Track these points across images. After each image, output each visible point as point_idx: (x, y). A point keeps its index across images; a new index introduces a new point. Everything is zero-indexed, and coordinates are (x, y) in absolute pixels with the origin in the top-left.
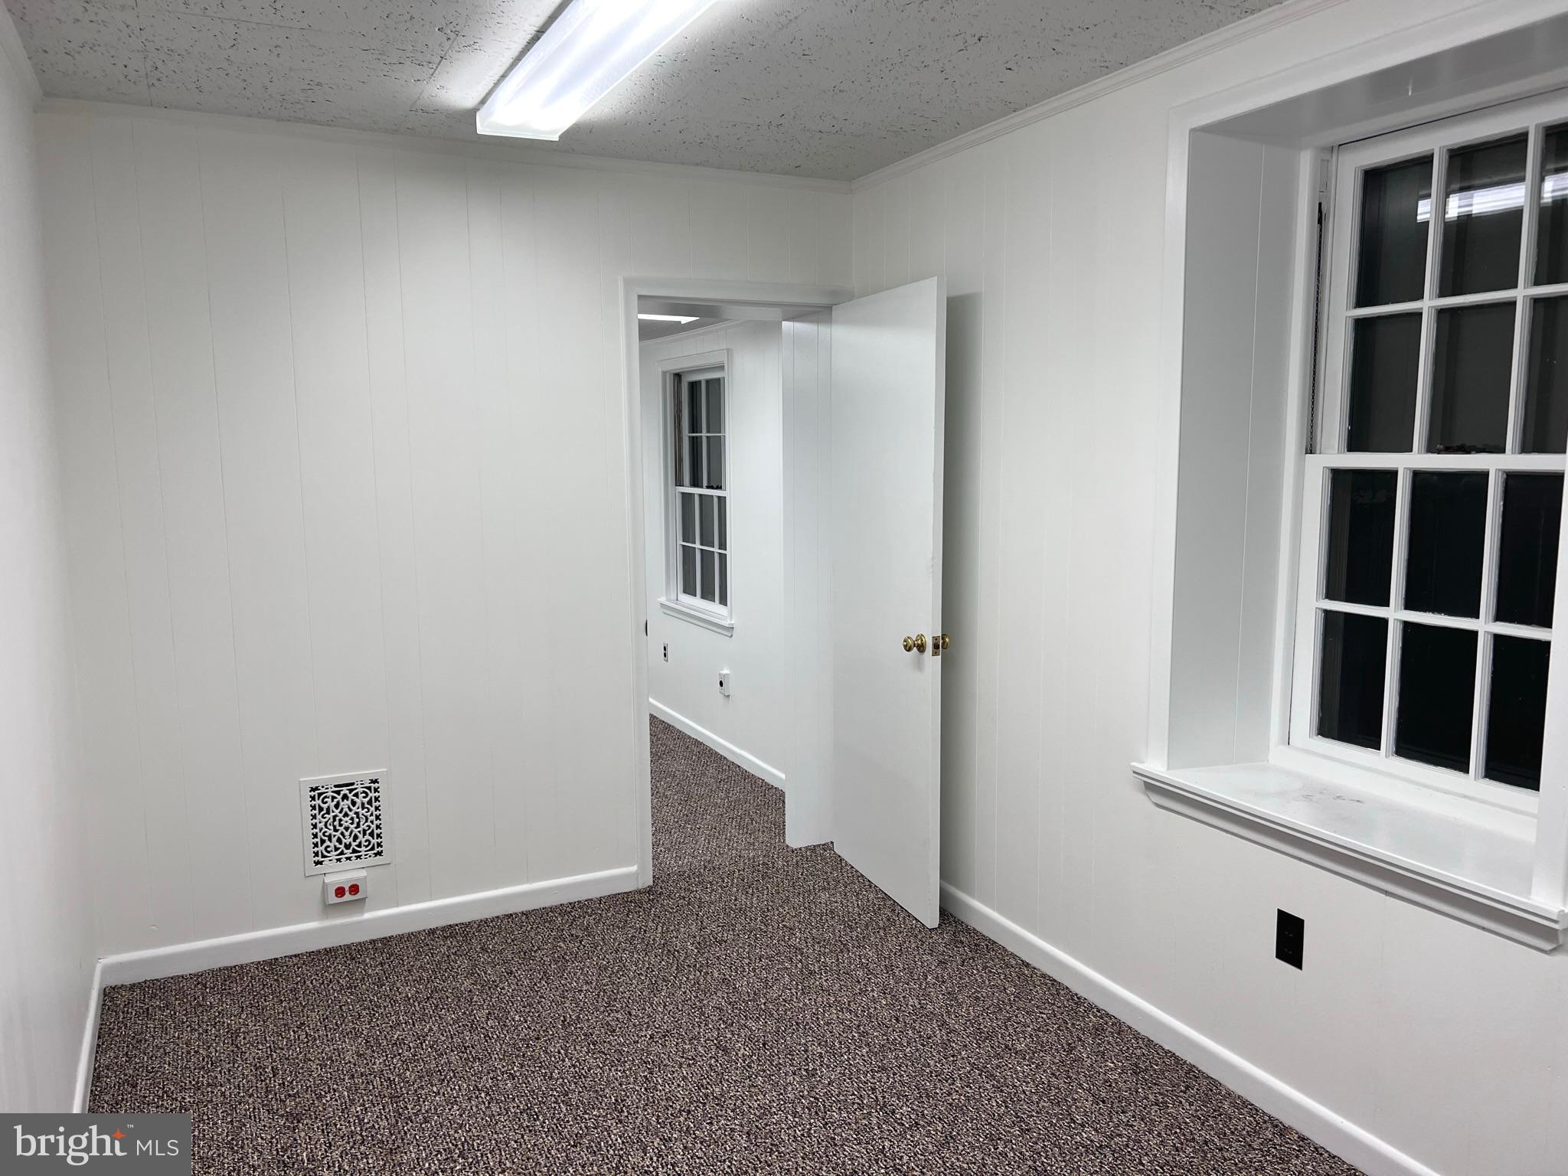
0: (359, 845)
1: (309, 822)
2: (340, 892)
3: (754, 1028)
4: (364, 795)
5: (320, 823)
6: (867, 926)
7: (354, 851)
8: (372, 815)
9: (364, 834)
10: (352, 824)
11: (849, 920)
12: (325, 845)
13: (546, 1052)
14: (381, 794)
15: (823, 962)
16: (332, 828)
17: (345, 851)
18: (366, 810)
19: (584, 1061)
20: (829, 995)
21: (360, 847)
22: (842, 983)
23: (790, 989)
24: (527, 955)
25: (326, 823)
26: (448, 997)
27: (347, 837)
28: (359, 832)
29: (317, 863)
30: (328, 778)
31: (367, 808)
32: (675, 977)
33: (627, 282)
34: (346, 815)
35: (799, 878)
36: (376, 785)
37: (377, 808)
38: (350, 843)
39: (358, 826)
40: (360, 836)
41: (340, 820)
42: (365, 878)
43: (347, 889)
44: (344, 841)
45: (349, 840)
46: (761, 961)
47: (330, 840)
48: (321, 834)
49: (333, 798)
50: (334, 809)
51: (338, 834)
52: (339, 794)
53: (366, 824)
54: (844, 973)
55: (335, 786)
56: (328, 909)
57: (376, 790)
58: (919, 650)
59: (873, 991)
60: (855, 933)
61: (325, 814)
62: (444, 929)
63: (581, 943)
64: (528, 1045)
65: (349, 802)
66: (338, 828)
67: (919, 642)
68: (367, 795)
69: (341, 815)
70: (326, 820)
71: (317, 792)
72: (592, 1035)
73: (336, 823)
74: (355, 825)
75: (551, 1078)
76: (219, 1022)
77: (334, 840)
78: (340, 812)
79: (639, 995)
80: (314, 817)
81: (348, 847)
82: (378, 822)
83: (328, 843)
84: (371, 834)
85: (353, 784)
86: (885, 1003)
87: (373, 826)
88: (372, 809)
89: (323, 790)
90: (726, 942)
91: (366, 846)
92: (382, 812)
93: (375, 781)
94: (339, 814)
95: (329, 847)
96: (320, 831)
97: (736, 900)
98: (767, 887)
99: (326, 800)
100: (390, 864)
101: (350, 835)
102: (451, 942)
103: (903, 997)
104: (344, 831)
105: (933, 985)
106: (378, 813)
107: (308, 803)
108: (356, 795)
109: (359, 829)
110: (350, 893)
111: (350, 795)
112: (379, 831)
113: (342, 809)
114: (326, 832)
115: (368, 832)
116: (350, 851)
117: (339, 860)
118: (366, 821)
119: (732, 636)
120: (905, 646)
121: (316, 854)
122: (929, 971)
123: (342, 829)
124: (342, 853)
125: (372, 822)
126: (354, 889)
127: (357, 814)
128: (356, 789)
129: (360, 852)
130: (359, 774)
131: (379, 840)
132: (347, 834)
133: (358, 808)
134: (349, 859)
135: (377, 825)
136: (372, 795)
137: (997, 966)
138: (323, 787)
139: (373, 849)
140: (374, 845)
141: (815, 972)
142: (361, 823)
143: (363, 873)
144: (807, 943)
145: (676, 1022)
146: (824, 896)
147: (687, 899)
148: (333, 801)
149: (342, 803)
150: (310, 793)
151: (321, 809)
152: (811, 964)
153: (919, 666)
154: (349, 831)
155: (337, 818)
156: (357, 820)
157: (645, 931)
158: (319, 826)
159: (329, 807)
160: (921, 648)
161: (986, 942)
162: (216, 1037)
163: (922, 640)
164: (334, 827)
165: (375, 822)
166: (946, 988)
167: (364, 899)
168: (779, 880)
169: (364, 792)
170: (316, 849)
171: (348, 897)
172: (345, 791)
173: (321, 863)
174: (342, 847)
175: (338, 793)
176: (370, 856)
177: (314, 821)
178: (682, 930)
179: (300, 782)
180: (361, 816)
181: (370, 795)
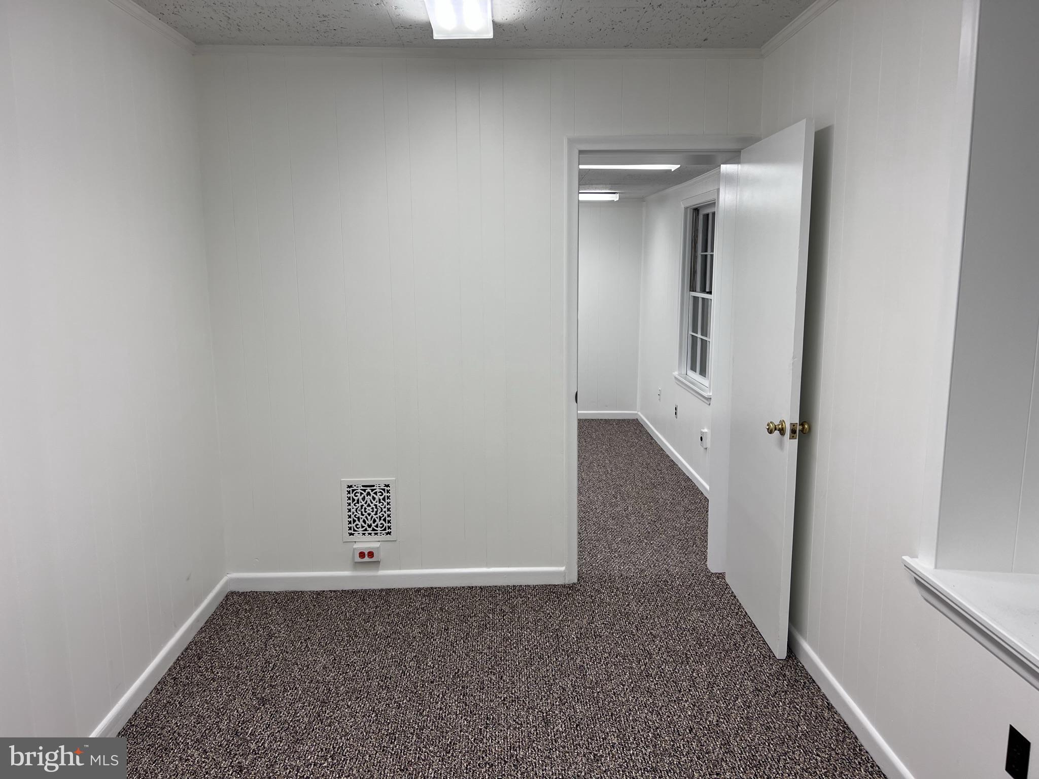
0: (377, 526)
1: (346, 507)
2: (362, 555)
3: (578, 710)
4: (380, 494)
5: (353, 508)
6: (714, 647)
7: (374, 530)
8: (385, 507)
9: (380, 520)
10: (373, 511)
11: (704, 639)
12: (355, 523)
13: (430, 693)
14: (391, 494)
15: (662, 669)
16: (360, 513)
17: (368, 529)
18: (381, 504)
19: (450, 706)
20: (651, 696)
21: (377, 527)
22: (666, 689)
23: (624, 686)
24: (464, 619)
25: (357, 509)
26: (399, 638)
27: (369, 520)
28: (377, 517)
29: (351, 534)
30: (359, 480)
31: (382, 502)
32: (548, 656)
33: (571, 142)
34: (369, 506)
35: (685, 597)
36: (388, 488)
37: (388, 504)
38: (371, 524)
39: (376, 514)
40: (377, 520)
41: (365, 509)
42: (378, 548)
43: (366, 554)
44: (367, 522)
45: (370, 522)
46: (617, 657)
47: (359, 520)
48: (353, 516)
49: (361, 494)
50: (362, 501)
51: (363, 517)
52: (365, 492)
53: (381, 513)
54: (673, 681)
55: (363, 486)
56: (356, 565)
57: (388, 492)
58: (780, 432)
59: (686, 701)
60: (701, 650)
61: (356, 503)
62: (426, 589)
63: (503, 617)
64: (423, 685)
65: (371, 498)
66: (364, 513)
67: (780, 426)
68: (382, 494)
69: (365, 505)
70: (356, 507)
71: (351, 488)
72: (467, 688)
73: (363, 510)
74: (374, 513)
75: (421, 714)
76: (268, 626)
77: (361, 520)
78: (366, 503)
79: (517, 665)
80: (349, 504)
81: (370, 526)
82: (389, 513)
83: (357, 522)
84: (385, 520)
85: (374, 486)
86: (690, 713)
87: (386, 515)
88: (385, 504)
89: (355, 488)
90: (600, 637)
91: (381, 528)
92: (392, 506)
93: (388, 486)
94: (364, 505)
95: (358, 525)
96: (353, 514)
97: (628, 605)
98: (657, 600)
99: (357, 494)
100: (396, 541)
101: (371, 519)
102: (425, 600)
103: (707, 712)
104: (367, 516)
105: (739, 707)
106: (389, 506)
107: (345, 495)
108: (376, 493)
109: (377, 516)
110: (368, 556)
111: (371, 493)
112: (389, 519)
113: (367, 501)
114: (356, 515)
115: (382, 518)
116: (371, 529)
117: (364, 534)
118: (381, 511)
119: (710, 404)
120: (768, 429)
121: (350, 529)
122: (742, 695)
123: (366, 514)
124: (366, 530)
125: (385, 512)
126: (371, 554)
127: (376, 505)
128: (376, 489)
129: (377, 531)
130: (379, 480)
131: (389, 525)
132: (369, 518)
133: (377, 502)
134: (370, 534)
135: (388, 515)
136: (385, 494)
137: (804, 703)
138: (355, 486)
139: (385, 530)
140: (386, 527)
141: (651, 676)
142: (378, 512)
143: (377, 545)
144: (659, 650)
145: (528, 692)
146: (696, 615)
147: (593, 598)
148: (361, 496)
149: (366, 498)
150: (347, 489)
151: (354, 500)
152: (652, 669)
153: (781, 445)
154: (371, 516)
155: (364, 507)
156: (376, 510)
157: (551, 616)
158: (352, 510)
159: (358, 499)
160: (782, 431)
161: (806, 681)
162: (260, 636)
163: (782, 425)
164: (362, 512)
165: (387, 513)
166: (748, 713)
167: (378, 562)
168: (669, 595)
169: (380, 492)
170: (350, 525)
171: (367, 559)
172: (369, 490)
173: (353, 534)
174: (366, 526)
175: (364, 490)
176: (383, 534)
177: (349, 507)
178: (576, 621)
179: (341, 481)
180: (378, 507)
181: (384, 494)
